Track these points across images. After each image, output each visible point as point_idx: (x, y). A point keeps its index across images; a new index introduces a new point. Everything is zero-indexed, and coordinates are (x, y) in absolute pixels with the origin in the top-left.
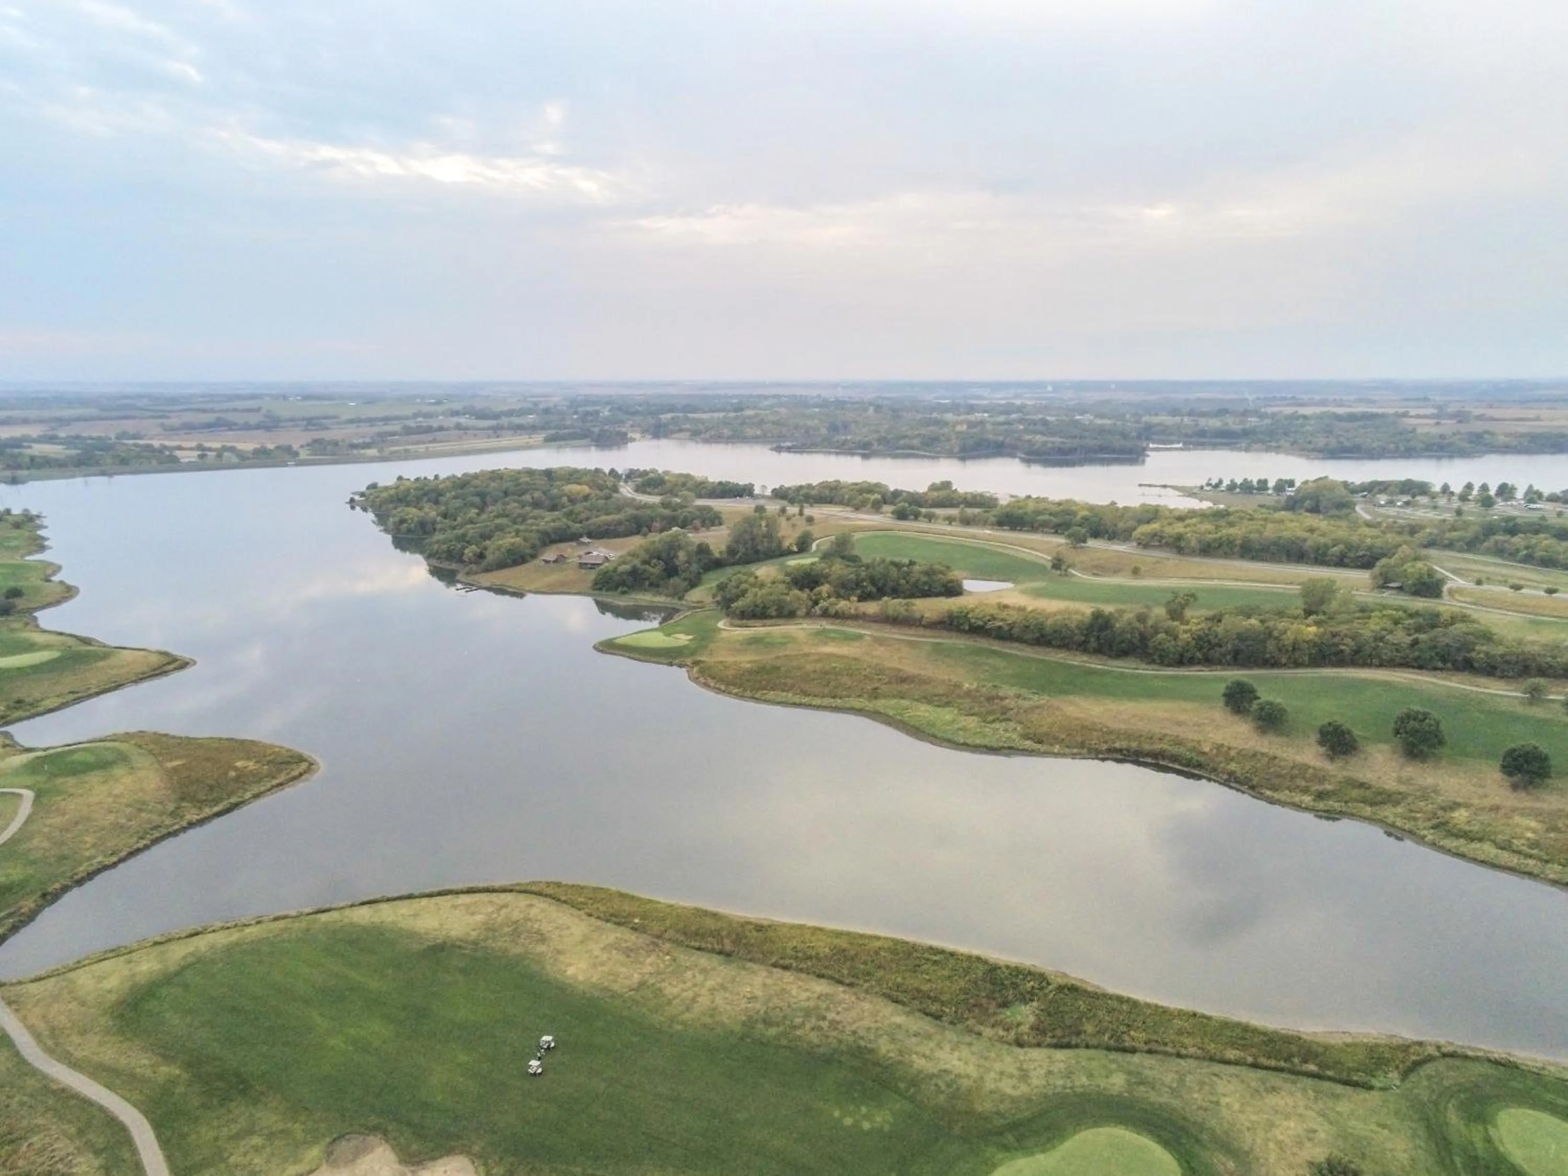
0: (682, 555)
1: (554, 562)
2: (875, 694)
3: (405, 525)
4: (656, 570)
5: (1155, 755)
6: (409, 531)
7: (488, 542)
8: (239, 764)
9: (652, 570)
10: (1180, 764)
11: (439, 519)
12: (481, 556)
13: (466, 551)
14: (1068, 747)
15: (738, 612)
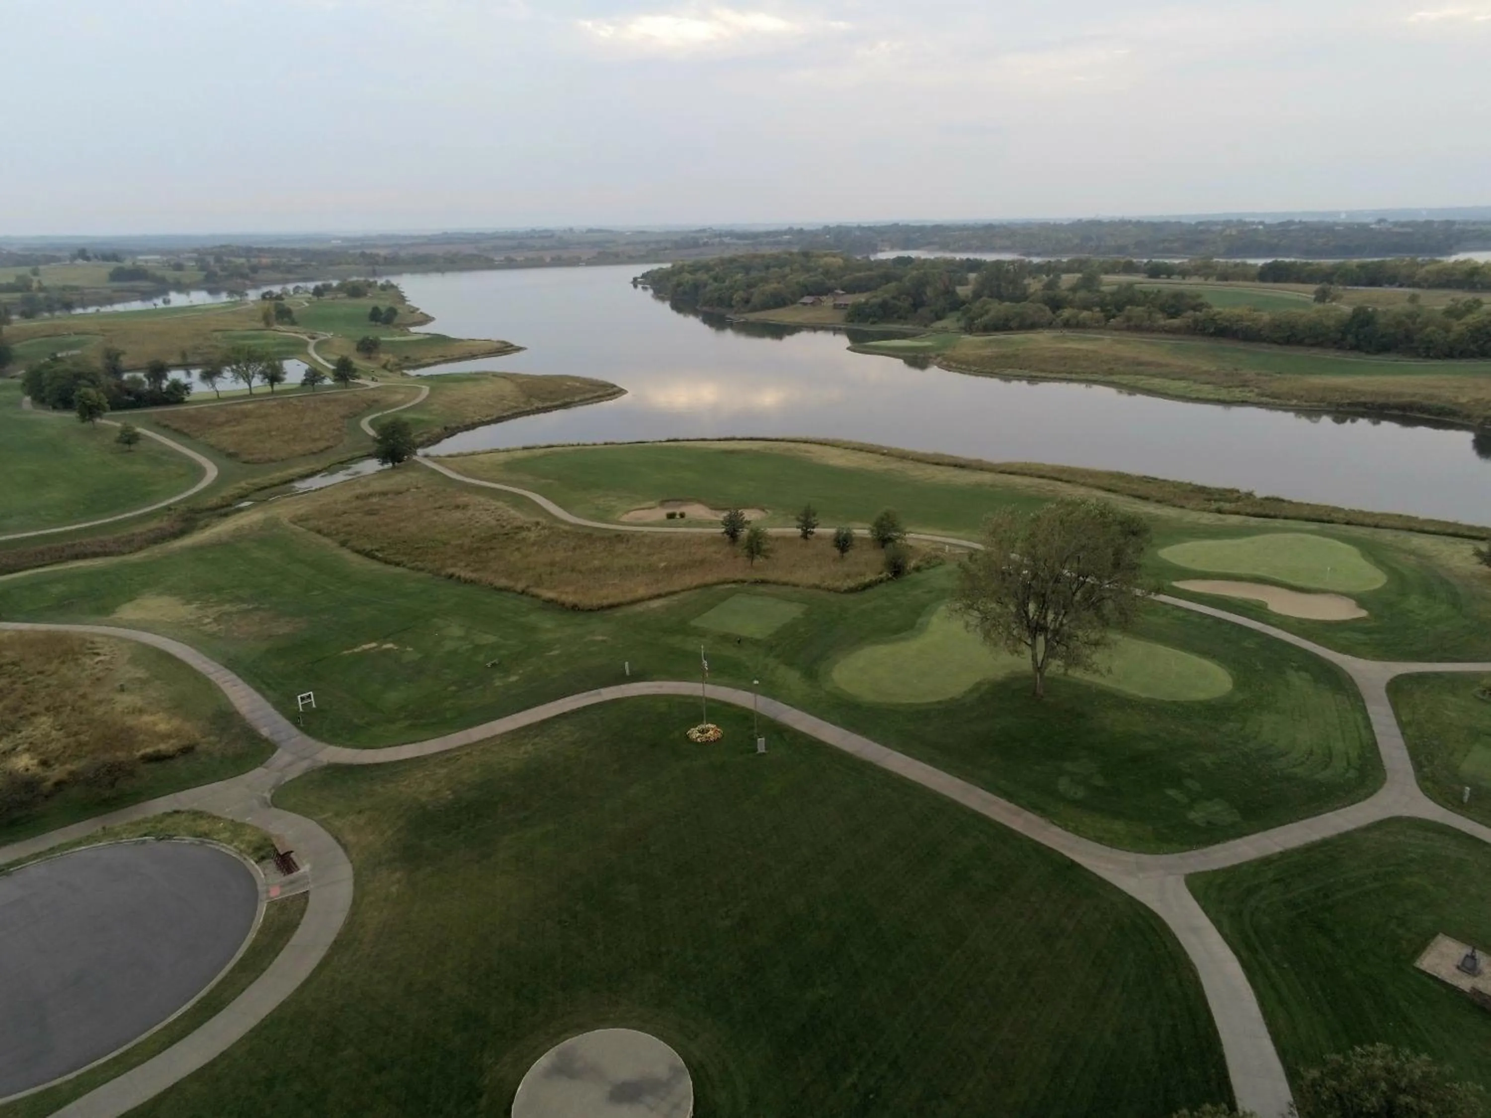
0: (929, 292)
1: (812, 303)
2: (1111, 372)
3: (681, 288)
4: (905, 303)
5: (1403, 407)
6: (685, 293)
7: (753, 290)
8: (569, 383)
9: (899, 304)
10: (1431, 414)
11: (711, 281)
12: (747, 301)
13: (735, 296)
14: (1306, 401)
15: (980, 327)
